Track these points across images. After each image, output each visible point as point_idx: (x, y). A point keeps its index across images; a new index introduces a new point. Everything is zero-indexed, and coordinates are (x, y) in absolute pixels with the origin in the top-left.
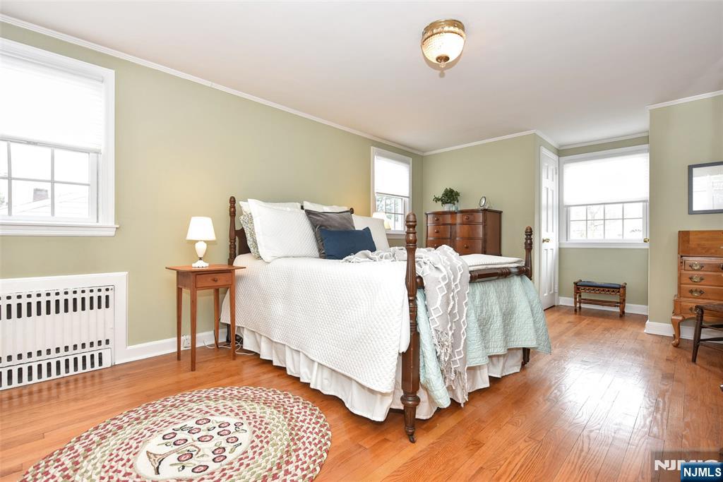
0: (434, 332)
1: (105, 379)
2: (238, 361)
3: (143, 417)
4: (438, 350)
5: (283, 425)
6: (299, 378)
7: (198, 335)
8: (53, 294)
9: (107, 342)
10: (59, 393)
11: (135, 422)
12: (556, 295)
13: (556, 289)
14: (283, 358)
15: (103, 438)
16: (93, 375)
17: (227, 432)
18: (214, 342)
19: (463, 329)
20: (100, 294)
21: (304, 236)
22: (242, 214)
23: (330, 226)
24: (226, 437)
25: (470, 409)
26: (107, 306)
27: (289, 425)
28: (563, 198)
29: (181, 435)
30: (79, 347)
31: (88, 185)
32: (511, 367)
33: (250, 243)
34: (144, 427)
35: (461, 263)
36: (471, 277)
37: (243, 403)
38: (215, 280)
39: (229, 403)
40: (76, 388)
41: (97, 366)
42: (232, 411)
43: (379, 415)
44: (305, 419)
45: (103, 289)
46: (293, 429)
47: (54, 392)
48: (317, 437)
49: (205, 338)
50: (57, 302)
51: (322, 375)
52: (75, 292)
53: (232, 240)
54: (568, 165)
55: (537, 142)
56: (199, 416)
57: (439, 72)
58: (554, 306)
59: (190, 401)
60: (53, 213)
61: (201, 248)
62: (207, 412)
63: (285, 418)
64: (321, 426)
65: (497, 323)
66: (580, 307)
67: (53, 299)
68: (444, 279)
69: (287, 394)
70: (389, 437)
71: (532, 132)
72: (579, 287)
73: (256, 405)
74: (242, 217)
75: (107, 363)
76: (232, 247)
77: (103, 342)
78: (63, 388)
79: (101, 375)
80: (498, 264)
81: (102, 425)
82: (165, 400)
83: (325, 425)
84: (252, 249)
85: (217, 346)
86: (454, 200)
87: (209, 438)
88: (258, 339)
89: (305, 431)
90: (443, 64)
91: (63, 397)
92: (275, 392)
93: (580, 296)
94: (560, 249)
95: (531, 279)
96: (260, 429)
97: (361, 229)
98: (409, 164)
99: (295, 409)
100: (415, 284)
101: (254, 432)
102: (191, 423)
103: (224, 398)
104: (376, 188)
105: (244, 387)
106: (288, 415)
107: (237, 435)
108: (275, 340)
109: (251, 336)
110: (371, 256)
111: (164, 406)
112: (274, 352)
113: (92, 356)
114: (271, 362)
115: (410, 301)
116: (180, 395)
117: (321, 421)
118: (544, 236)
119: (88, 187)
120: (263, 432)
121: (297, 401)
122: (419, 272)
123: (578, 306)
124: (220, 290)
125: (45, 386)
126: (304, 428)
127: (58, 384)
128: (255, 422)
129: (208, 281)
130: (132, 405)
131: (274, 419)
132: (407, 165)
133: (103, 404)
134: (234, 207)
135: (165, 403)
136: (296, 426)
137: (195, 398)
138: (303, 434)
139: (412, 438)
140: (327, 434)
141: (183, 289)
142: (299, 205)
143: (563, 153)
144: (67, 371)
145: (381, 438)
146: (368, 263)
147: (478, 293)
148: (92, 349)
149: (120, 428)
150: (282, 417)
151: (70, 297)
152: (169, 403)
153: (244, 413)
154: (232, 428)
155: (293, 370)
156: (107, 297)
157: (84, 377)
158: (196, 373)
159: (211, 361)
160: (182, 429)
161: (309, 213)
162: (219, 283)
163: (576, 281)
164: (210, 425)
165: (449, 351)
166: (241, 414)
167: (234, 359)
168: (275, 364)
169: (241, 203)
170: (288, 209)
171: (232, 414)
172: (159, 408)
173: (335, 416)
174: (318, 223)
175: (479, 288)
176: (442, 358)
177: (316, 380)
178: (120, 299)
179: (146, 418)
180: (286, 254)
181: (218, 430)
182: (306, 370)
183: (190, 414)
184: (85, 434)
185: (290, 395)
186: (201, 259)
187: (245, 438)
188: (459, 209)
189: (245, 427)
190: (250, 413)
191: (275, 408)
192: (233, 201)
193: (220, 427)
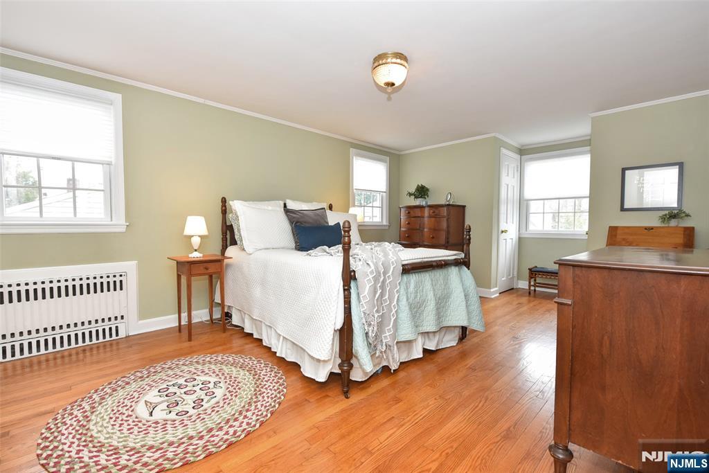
0: (363, 314)
1: (121, 346)
2: (228, 334)
3: (145, 376)
4: (366, 328)
5: (251, 384)
6: (270, 348)
7: (194, 313)
8: (77, 279)
9: (122, 317)
10: (85, 357)
11: (139, 380)
12: (515, 279)
13: (515, 273)
14: (260, 332)
15: (114, 390)
16: (111, 343)
17: (207, 388)
18: (209, 318)
19: (394, 311)
20: (115, 279)
21: (282, 231)
22: (232, 212)
23: (305, 222)
24: (205, 392)
25: (402, 374)
26: (121, 289)
27: (256, 384)
28: (523, 194)
29: (172, 390)
30: (100, 321)
31: (103, 191)
32: (448, 342)
33: (236, 237)
34: (145, 383)
35: (395, 258)
36: (403, 270)
37: (224, 367)
38: (207, 269)
39: (213, 367)
40: (98, 353)
41: (114, 337)
42: (214, 372)
43: (322, 377)
44: (269, 380)
45: (118, 275)
46: (258, 387)
47: (81, 356)
48: (275, 393)
49: (201, 315)
50: (81, 285)
51: (286, 346)
52: (95, 278)
53: (224, 234)
54: (529, 163)
55: (499, 144)
56: (189, 376)
57: (387, 96)
58: (512, 289)
59: (183, 365)
60: (75, 215)
61: (196, 241)
62: (195, 373)
63: (254, 378)
64: (280, 385)
65: (431, 306)
66: (535, 290)
67: (77, 283)
68: (372, 272)
69: (259, 361)
70: (330, 394)
71: (493, 135)
72: (534, 273)
73: (233, 369)
74: (230, 215)
75: (122, 334)
76: (224, 239)
77: (119, 318)
78: (88, 354)
79: (118, 343)
80: (436, 257)
81: (115, 381)
82: (164, 364)
83: (283, 384)
84: (238, 242)
85: (212, 321)
86: (424, 195)
87: (192, 392)
88: (243, 315)
89: (266, 389)
90: (390, 89)
91: (88, 360)
92: (251, 358)
93: (535, 280)
94: (519, 238)
95: (469, 269)
96: (232, 386)
97: (333, 224)
98: (386, 162)
99: (263, 373)
100: (349, 277)
101: (228, 388)
102: (181, 381)
103: (210, 363)
104: (355, 184)
105: (227, 355)
106: (257, 377)
107: (214, 390)
108: (254, 318)
109: (239, 314)
110: (327, 251)
111: (163, 368)
112: (254, 327)
113: (110, 329)
114: (252, 335)
115: (344, 290)
116: (176, 360)
117: (281, 381)
118: (502, 227)
119: (102, 192)
120: (235, 389)
121: (266, 366)
122: (353, 267)
123: (532, 288)
124: (214, 276)
125: (66, 353)
126: (267, 386)
127: (84, 350)
128: (230, 381)
129: (201, 269)
130: (138, 367)
131: (245, 379)
132: (385, 164)
133: (117, 366)
134: (225, 206)
135: (164, 366)
136: (260, 384)
137: (187, 363)
138: (264, 390)
139: (346, 394)
140: (283, 391)
141: (182, 276)
142: (282, 203)
143: (525, 152)
144: (91, 340)
145: (324, 394)
146: (325, 256)
147: (412, 281)
148: (110, 323)
149: (128, 383)
150: (252, 378)
151: (91, 282)
152: (167, 366)
153: (223, 374)
154: (211, 385)
155: (267, 342)
156: (121, 281)
157: (104, 345)
158: (192, 343)
159: (206, 333)
160: (174, 385)
161: (287, 211)
162: (210, 271)
163: (530, 267)
164: (195, 383)
165: (375, 329)
166: (220, 375)
167: (224, 332)
168: (255, 337)
169: (230, 202)
170: (270, 208)
171: (214, 375)
172: (159, 369)
173: (294, 378)
174: (294, 219)
175: (413, 278)
176: (370, 334)
177: (281, 350)
178: (132, 283)
179: (148, 377)
180: (266, 247)
181: (201, 386)
182: (276, 342)
183: (181, 374)
184: (101, 388)
185: (262, 362)
186: (196, 250)
187: (219, 393)
188: (429, 204)
189: (221, 385)
190: (228, 374)
191: (248, 371)
192: (224, 201)
193: (202, 384)
